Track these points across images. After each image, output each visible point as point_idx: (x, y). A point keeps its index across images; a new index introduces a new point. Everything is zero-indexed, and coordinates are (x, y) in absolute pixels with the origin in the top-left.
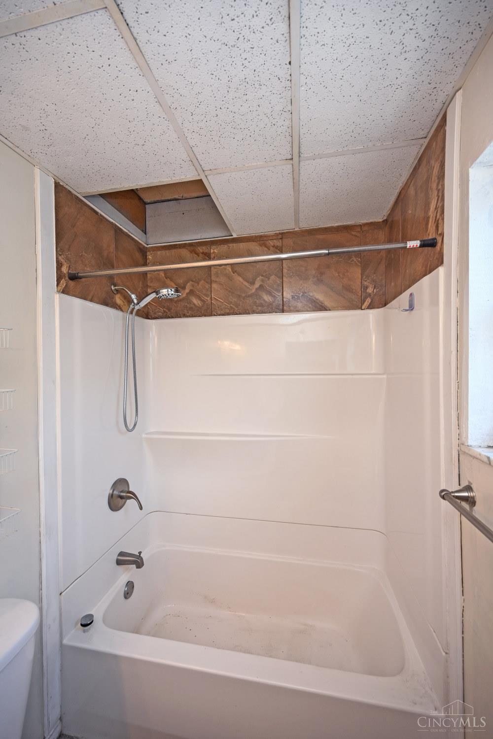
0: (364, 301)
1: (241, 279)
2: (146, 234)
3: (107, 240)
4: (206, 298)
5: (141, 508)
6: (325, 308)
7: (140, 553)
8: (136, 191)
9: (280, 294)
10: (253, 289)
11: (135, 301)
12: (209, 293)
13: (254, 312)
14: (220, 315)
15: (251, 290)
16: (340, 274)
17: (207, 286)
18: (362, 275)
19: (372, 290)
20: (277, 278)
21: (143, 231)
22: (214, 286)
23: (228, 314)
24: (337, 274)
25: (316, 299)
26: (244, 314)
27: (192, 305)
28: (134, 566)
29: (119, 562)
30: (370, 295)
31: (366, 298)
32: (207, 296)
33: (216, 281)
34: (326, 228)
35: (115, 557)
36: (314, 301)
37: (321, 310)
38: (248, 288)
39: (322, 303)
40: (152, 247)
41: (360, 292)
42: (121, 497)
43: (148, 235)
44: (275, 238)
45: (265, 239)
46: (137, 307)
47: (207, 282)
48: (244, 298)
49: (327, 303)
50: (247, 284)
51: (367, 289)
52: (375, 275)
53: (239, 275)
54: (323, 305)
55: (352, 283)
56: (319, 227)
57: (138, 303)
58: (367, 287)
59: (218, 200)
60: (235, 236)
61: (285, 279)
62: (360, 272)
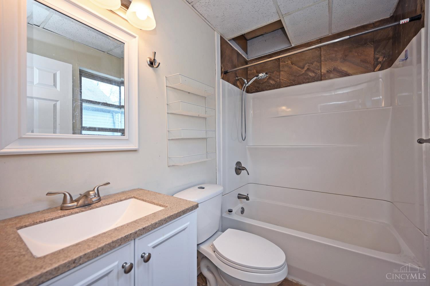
0: (376, 66)
1: (296, 67)
2: (247, 54)
3: (235, 57)
4: (277, 80)
5: (248, 174)
6: (348, 75)
7: (248, 194)
8: (244, 35)
9: (320, 71)
10: (303, 71)
11: (246, 82)
12: (279, 77)
13: (304, 83)
14: (285, 87)
15: (302, 72)
16: (359, 54)
17: (278, 74)
18: (374, 52)
19: (382, 59)
20: (318, 63)
21: (246, 53)
22: (282, 73)
23: (289, 86)
24: (357, 54)
25: (343, 70)
26: (298, 85)
27: (270, 84)
28: (246, 199)
29: (239, 198)
30: (380, 62)
31: (378, 64)
32: (278, 78)
33: (283, 71)
34: (349, 30)
35: (237, 195)
36: (342, 72)
37: (345, 76)
38: (301, 71)
39: (347, 72)
40: (250, 60)
41: (373, 62)
42: (240, 169)
43: (248, 55)
44: (316, 42)
45: (310, 44)
46: (247, 85)
47: (278, 72)
48: (298, 77)
49: (350, 71)
50: (299, 69)
51: (378, 59)
52: (384, 50)
53: (295, 65)
54: (347, 73)
55: (367, 58)
56: (345, 30)
57: (248, 83)
58: (378, 58)
59: (287, 28)
60: (293, 46)
61: (322, 63)
62: (373, 50)
